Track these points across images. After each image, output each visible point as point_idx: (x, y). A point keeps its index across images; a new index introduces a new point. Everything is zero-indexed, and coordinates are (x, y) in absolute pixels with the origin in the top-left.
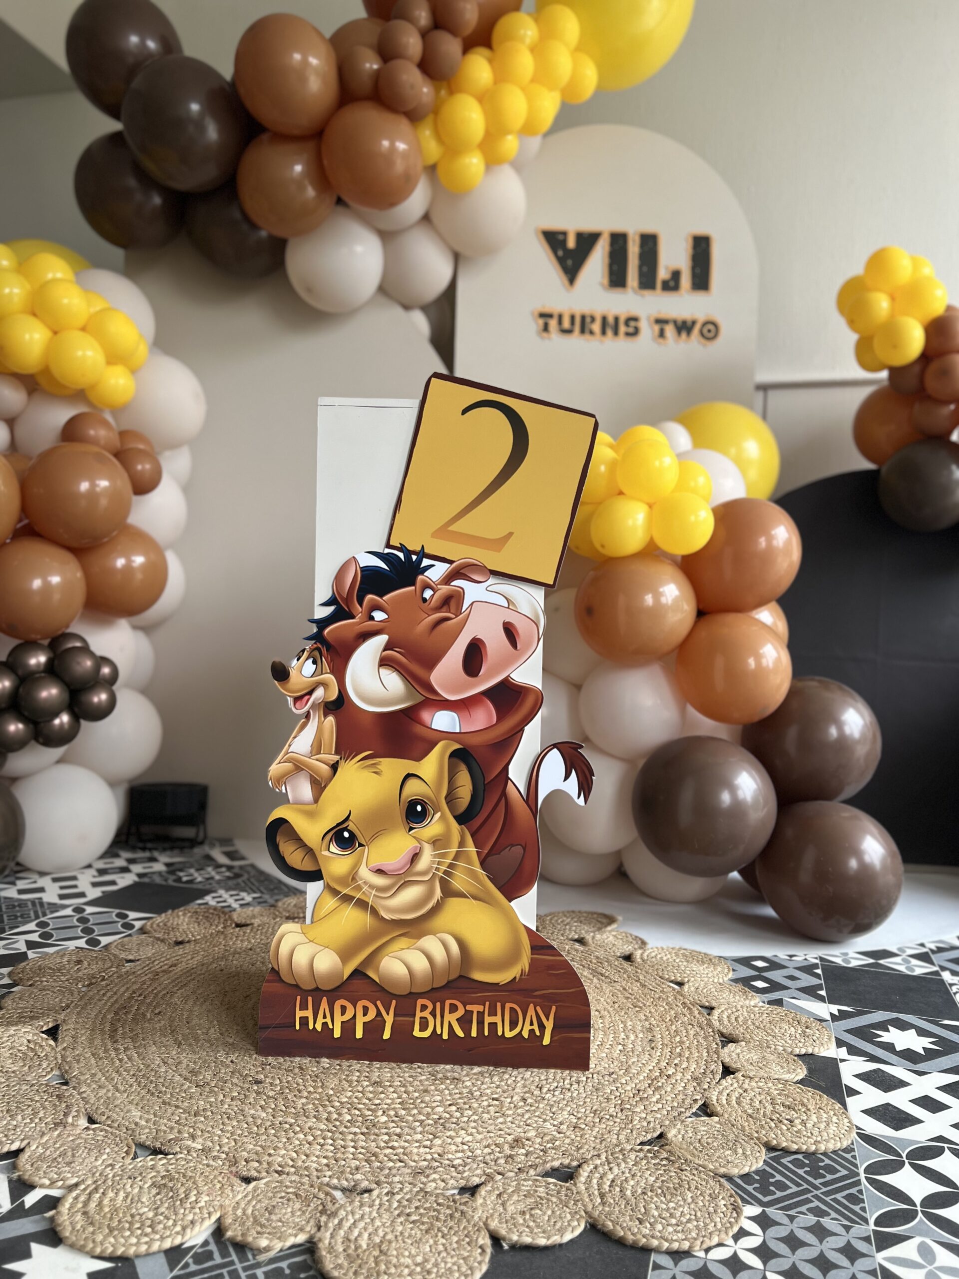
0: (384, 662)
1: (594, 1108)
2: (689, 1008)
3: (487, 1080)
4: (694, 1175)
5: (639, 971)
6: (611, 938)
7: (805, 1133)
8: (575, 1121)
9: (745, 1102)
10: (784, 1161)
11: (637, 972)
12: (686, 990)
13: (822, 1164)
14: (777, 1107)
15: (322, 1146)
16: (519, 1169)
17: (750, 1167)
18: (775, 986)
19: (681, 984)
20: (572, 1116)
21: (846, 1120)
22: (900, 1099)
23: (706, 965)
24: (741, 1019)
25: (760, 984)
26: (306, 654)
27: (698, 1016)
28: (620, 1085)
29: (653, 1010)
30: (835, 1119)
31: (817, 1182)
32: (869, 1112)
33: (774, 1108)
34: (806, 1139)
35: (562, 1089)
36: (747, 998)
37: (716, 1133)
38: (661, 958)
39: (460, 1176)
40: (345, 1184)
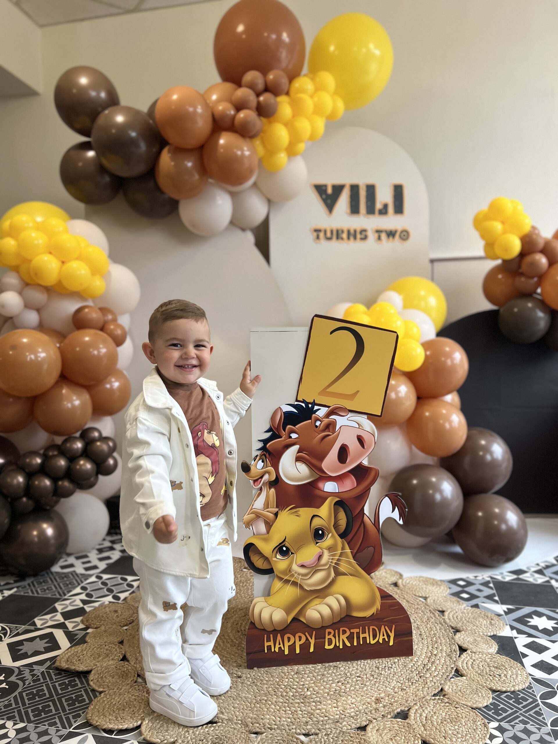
0: (298, 459)
1: (407, 677)
2: (433, 613)
3: (350, 665)
4: (462, 710)
5: (403, 592)
6: (384, 574)
7: (507, 681)
8: (400, 685)
9: (476, 667)
10: (502, 696)
11: (402, 593)
12: (429, 602)
13: (520, 697)
14: (491, 668)
15: (285, 711)
16: (382, 715)
17: (487, 702)
18: (473, 597)
19: (426, 598)
20: (398, 683)
21: (524, 673)
22: (547, 657)
23: (435, 587)
24: (459, 617)
25: (465, 596)
26: (258, 457)
27: (438, 618)
28: (414, 663)
29: (416, 616)
30: (519, 672)
31: (520, 706)
32: (535, 666)
33: (490, 669)
34: (508, 684)
35: (388, 667)
36: (460, 605)
37: (466, 685)
38: (412, 584)
39: (356, 721)
40: (304, 732)
